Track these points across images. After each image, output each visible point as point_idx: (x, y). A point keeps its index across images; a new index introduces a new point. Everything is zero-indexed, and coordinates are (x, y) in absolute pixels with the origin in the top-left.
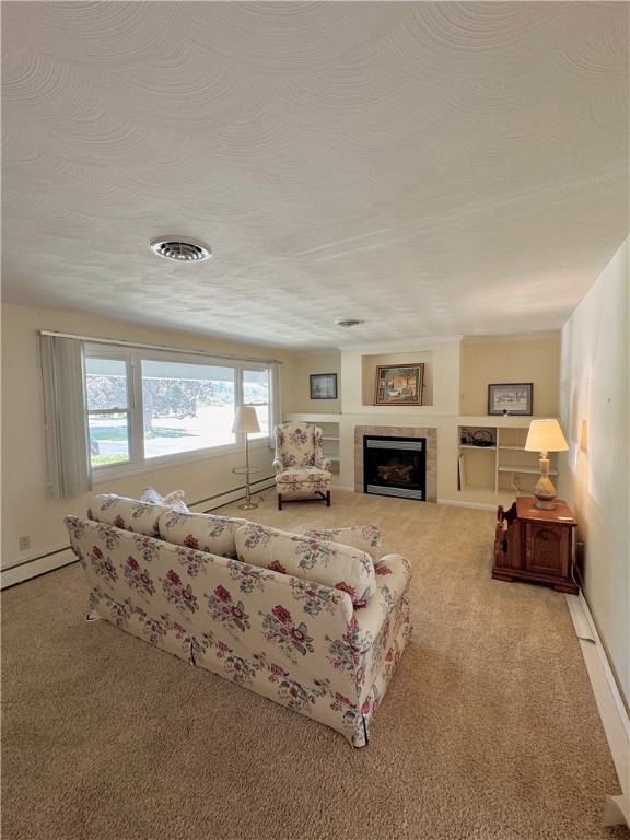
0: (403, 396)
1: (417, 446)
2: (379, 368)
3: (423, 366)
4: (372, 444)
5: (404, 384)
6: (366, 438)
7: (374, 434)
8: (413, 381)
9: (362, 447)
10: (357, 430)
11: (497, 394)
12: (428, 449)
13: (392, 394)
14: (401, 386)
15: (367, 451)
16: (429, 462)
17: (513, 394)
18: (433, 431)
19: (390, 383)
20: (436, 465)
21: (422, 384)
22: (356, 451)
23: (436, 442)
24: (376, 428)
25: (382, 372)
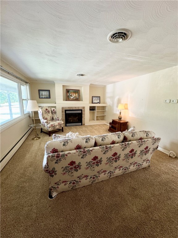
0: (75, 98)
1: (80, 112)
2: (67, 90)
3: (79, 90)
4: (67, 112)
5: (75, 95)
6: (66, 111)
7: (68, 109)
8: (77, 94)
9: (64, 113)
10: (63, 108)
11: (94, 99)
12: (83, 112)
13: (71, 98)
14: (74, 96)
15: (66, 114)
16: (83, 115)
17: (97, 99)
18: (84, 108)
19: (71, 94)
20: (85, 116)
21: (79, 95)
22: (62, 115)
23: (84, 110)
24: (69, 107)
25: (68, 91)
